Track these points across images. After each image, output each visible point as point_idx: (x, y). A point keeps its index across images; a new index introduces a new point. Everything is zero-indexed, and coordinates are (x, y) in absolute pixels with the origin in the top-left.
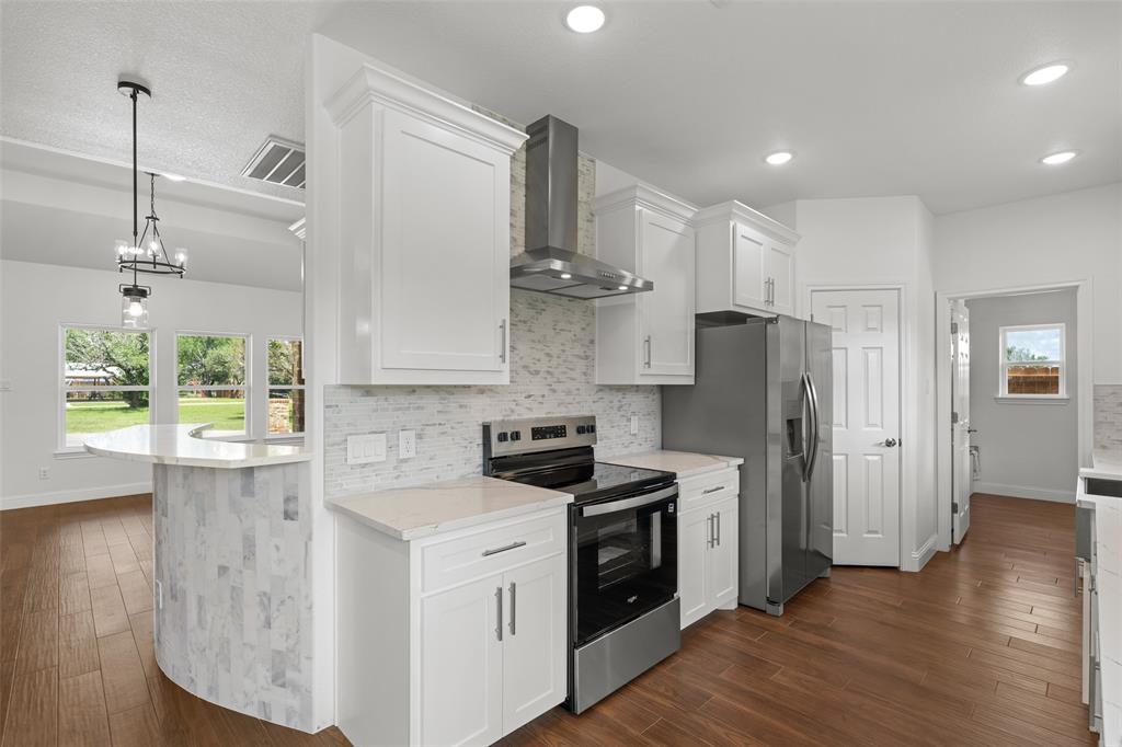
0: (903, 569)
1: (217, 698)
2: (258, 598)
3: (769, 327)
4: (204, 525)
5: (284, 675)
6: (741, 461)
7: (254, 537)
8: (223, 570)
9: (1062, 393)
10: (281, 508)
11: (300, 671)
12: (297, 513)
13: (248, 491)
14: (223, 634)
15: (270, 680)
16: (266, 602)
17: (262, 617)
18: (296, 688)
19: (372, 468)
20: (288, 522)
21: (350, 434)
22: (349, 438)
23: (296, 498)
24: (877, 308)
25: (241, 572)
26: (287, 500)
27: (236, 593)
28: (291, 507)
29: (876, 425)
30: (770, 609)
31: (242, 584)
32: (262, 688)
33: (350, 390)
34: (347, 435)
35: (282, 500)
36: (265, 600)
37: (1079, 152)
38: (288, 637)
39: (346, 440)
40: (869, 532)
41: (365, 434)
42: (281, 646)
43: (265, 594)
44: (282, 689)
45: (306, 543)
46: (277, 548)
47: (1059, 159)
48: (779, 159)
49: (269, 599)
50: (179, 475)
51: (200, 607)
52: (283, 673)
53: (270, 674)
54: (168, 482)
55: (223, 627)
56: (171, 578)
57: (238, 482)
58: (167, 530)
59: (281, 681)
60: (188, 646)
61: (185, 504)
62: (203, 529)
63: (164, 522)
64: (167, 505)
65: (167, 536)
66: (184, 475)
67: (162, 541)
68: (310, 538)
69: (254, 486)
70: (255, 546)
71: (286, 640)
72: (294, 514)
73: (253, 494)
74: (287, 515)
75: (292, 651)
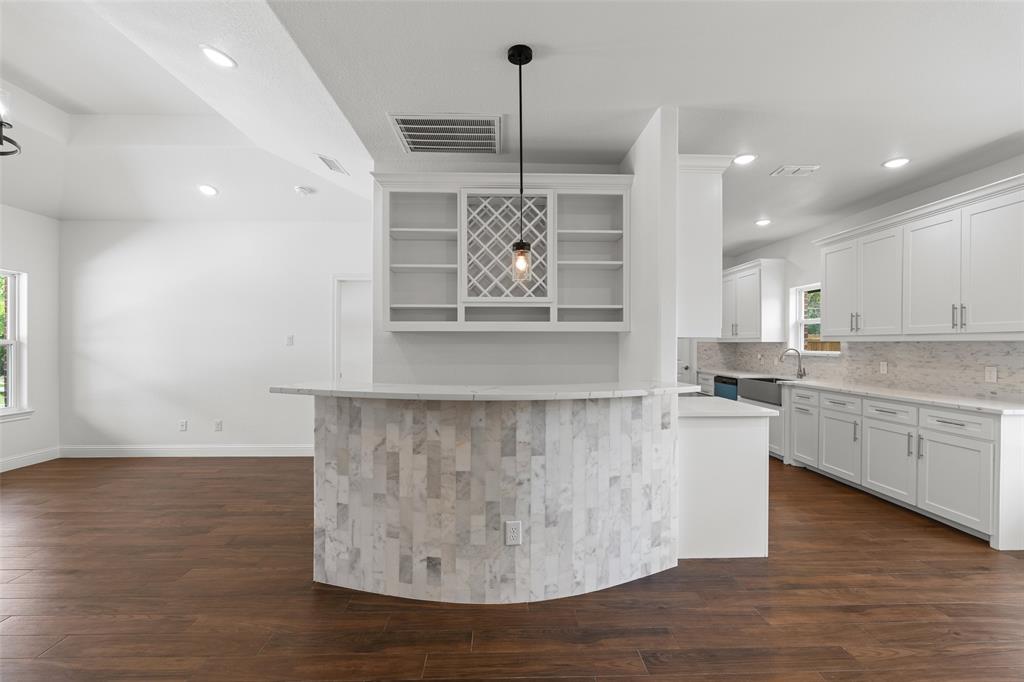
2: (643, 491)
7: (641, 448)
8: (613, 481)
10: (660, 421)
11: (670, 529)
12: (670, 423)
13: (636, 415)
14: (613, 530)
15: (650, 545)
16: (648, 491)
17: (646, 503)
18: (667, 542)
20: (665, 430)
23: (669, 413)
25: (629, 476)
26: (664, 416)
27: (626, 495)
28: (666, 420)
31: (630, 485)
32: (644, 554)
35: (660, 417)
38: (662, 509)
42: (658, 517)
44: (659, 547)
46: (656, 450)
49: (651, 489)
50: (566, 414)
51: (590, 518)
52: (659, 536)
53: (650, 542)
54: (547, 423)
55: (614, 524)
56: (546, 508)
57: (628, 408)
58: (543, 467)
59: (657, 543)
60: (574, 556)
61: (574, 437)
62: (596, 453)
63: (537, 461)
64: (543, 444)
65: (541, 472)
66: (573, 413)
67: (529, 480)
68: (677, 438)
69: (642, 411)
70: (642, 454)
71: (661, 512)
72: (668, 424)
73: (641, 416)
74: (663, 426)
75: (664, 518)
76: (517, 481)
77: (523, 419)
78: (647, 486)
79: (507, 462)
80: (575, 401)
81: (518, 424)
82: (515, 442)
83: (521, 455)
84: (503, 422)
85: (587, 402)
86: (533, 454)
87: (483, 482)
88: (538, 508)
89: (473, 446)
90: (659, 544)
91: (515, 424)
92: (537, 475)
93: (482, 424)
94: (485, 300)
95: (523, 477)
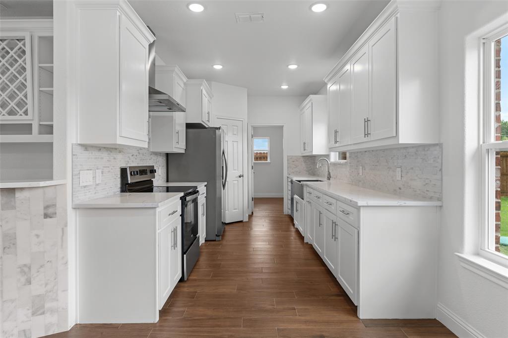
0: (244, 221)
2: (19, 270)
3: (217, 131)
6: (206, 183)
7: (15, 234)
9: (269, 161)
10: (42, 212)
11: (58, 300)
12: (56, 213)
15: (30, 315)
17: (23, 279)
18: (54, 311)
19: (87, 188)
20: (48, 220)
21: (82, 170)
22: (81, 172)
23: (55, 205)
24: (236, 127)
25: (2, 258)
29: (236, 170)
30: (217, 238)
33: (80, 147)
34: (80, 170)
37: (289, 86)
38: (46, 284)
40: (235, 209)
41: (85, 170)
42: (42, 291)
44: (43, 316)
45: (63, 229)
46: (38, 236)
47: (285, 87)
48: (218, 67)
49: (30, 268)
52: (43, 306)
53: (30, 311)
59: (41, 311)
68: (66, 226)
69: (15, 203)
70: (15, 239)
71: (46, 286)
72: (53, 214)
73: (14, 208)
74: (46, 216)
75: (50, 292)
78: (25, 265)
90: (43, 313)
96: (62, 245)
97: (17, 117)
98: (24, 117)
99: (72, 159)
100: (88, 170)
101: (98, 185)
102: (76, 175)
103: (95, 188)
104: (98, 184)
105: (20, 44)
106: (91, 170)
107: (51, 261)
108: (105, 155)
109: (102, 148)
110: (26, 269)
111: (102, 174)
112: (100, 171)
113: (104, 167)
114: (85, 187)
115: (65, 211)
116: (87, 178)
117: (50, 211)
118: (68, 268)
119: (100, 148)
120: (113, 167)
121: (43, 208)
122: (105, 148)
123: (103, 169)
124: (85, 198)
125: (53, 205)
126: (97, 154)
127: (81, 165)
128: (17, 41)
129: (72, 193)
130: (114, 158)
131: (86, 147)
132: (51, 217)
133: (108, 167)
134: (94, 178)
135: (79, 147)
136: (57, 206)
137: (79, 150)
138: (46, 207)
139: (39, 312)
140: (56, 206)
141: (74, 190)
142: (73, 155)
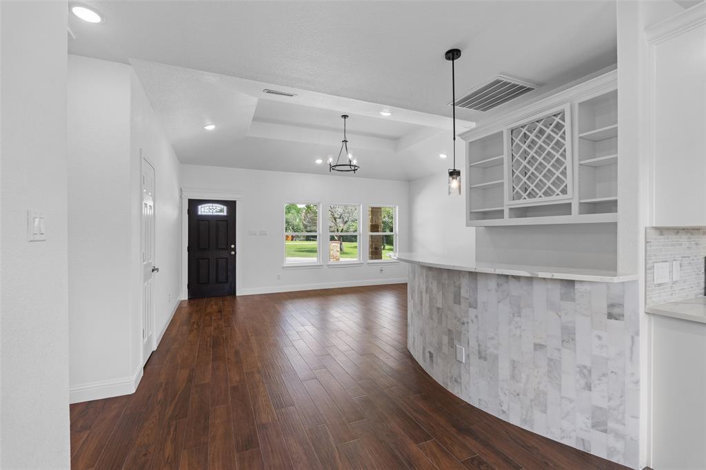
1: (532, 428)
2: (578, 369)
4: (520, 316)
5: (606, 425)
7: (574, 327)
8: (538, 347)
10: (605, 311)
11: (624, 425)
12: (623, 316)
13: (568, 297)
14: (538, 388)
15: (590, 425)
17: (583, 382)
18: (619, 436)
19: (662, 287)
20: (613, 321)
21: (656, 262)
22: (655, 265)
23: (621, 305)
25: (560, 350)
27: (553, 363)
31: (560, 358)
32: (581, 429)
33: (655, 231)
34: (654, 262)
36: (584, 371)
38: (610, 399)
39: (653, 266)
41: (660, 262)
42: (604, 404)
43: (585, 367)
44: (604, 434)
45: (633, 338)
46: (600, 338)
49: (590, 372)
50: (492, 284)
51: (514, 368)
53: (590, 421)
54: (479, 287)
55: (539, 383)
56: (479, 346)
57: (557, 291)
58: (476, 317)
59: (603, 428)
60: (500, 389)
61: (499, 302)
62: (519, 319)
63: (472, 312)
64: (476, 301)
65: (475, 320)
66: (498, 284)
67: (468, 323)
68: (637, 333)
69: (574, 294)
70: (575, 334)
71: (609, 401)
72: (619, 315)
73: (573, 300)
74: (610, 316)
75: (615, 410)
76: (462, 321)
77: (465, 282)
79: (456, 307)
80: (499, 275)
81: (462, 285)
82: (460, 296)
83: (464, 305)
84: (454, 283)
85: (510, 278)
86: (470, 307)
87: (447, 317)
88: (473, 343)
89: (443, 293)
90: (605, 431)
91: (460, 285)
92: (472, 321)
93: (446, 282)
94: (526, 202)
95: (465, 320)
96: (631, 358)
97: (554, 197)
98: (562, 196)
99: (646, 247)
100: (663, 262)
101: (674, 283)
102: (650, 269)
103: (671, 287)
104: (676, 282)
105: (557, 119)
106: (666, 261)
107: (615, 373)
108: (684, 239)
109: (680, 229)
110: (586, 372)
111: (681, 267)
112: (678, 262)
113: (683, 257)
114: (659, 285)
115: (637, 315)
116: (662, 273)
117: (616, 311)
118: (639, 390)
119: (677, 231)
120: (696, 256)
121: (606, 306)
122: (684, 229)
123: (681, 260)
124: (660, 300)
125: (620, 305)
126: (673, 238)
127: (655, 255)
128: (554, 117)
129: (645, 292)
130: (697, 244)
131: (661, 230)
132: (616, 319)
133: (688, 257)
134: (671, 272)
135: (653, 231)
136: (625, 306)
137: (653, 235)
138: (611, 306)
139: (600, 428)
140: (623, 306)
141: (647, 289)
142: (646, 242)
